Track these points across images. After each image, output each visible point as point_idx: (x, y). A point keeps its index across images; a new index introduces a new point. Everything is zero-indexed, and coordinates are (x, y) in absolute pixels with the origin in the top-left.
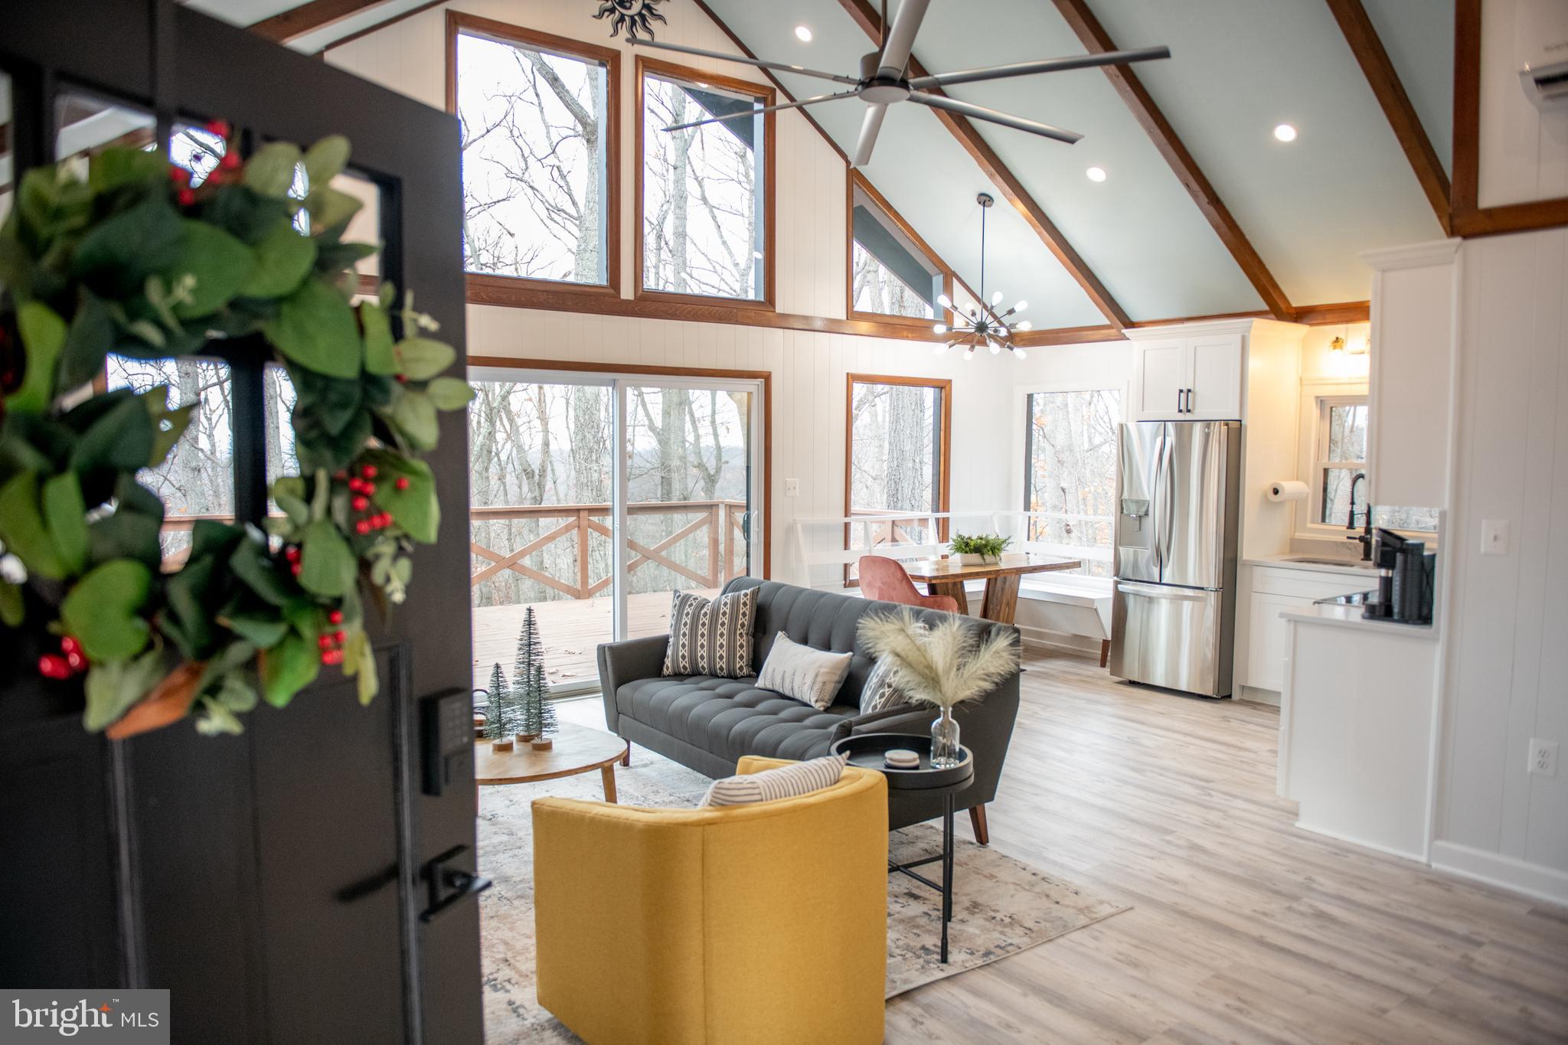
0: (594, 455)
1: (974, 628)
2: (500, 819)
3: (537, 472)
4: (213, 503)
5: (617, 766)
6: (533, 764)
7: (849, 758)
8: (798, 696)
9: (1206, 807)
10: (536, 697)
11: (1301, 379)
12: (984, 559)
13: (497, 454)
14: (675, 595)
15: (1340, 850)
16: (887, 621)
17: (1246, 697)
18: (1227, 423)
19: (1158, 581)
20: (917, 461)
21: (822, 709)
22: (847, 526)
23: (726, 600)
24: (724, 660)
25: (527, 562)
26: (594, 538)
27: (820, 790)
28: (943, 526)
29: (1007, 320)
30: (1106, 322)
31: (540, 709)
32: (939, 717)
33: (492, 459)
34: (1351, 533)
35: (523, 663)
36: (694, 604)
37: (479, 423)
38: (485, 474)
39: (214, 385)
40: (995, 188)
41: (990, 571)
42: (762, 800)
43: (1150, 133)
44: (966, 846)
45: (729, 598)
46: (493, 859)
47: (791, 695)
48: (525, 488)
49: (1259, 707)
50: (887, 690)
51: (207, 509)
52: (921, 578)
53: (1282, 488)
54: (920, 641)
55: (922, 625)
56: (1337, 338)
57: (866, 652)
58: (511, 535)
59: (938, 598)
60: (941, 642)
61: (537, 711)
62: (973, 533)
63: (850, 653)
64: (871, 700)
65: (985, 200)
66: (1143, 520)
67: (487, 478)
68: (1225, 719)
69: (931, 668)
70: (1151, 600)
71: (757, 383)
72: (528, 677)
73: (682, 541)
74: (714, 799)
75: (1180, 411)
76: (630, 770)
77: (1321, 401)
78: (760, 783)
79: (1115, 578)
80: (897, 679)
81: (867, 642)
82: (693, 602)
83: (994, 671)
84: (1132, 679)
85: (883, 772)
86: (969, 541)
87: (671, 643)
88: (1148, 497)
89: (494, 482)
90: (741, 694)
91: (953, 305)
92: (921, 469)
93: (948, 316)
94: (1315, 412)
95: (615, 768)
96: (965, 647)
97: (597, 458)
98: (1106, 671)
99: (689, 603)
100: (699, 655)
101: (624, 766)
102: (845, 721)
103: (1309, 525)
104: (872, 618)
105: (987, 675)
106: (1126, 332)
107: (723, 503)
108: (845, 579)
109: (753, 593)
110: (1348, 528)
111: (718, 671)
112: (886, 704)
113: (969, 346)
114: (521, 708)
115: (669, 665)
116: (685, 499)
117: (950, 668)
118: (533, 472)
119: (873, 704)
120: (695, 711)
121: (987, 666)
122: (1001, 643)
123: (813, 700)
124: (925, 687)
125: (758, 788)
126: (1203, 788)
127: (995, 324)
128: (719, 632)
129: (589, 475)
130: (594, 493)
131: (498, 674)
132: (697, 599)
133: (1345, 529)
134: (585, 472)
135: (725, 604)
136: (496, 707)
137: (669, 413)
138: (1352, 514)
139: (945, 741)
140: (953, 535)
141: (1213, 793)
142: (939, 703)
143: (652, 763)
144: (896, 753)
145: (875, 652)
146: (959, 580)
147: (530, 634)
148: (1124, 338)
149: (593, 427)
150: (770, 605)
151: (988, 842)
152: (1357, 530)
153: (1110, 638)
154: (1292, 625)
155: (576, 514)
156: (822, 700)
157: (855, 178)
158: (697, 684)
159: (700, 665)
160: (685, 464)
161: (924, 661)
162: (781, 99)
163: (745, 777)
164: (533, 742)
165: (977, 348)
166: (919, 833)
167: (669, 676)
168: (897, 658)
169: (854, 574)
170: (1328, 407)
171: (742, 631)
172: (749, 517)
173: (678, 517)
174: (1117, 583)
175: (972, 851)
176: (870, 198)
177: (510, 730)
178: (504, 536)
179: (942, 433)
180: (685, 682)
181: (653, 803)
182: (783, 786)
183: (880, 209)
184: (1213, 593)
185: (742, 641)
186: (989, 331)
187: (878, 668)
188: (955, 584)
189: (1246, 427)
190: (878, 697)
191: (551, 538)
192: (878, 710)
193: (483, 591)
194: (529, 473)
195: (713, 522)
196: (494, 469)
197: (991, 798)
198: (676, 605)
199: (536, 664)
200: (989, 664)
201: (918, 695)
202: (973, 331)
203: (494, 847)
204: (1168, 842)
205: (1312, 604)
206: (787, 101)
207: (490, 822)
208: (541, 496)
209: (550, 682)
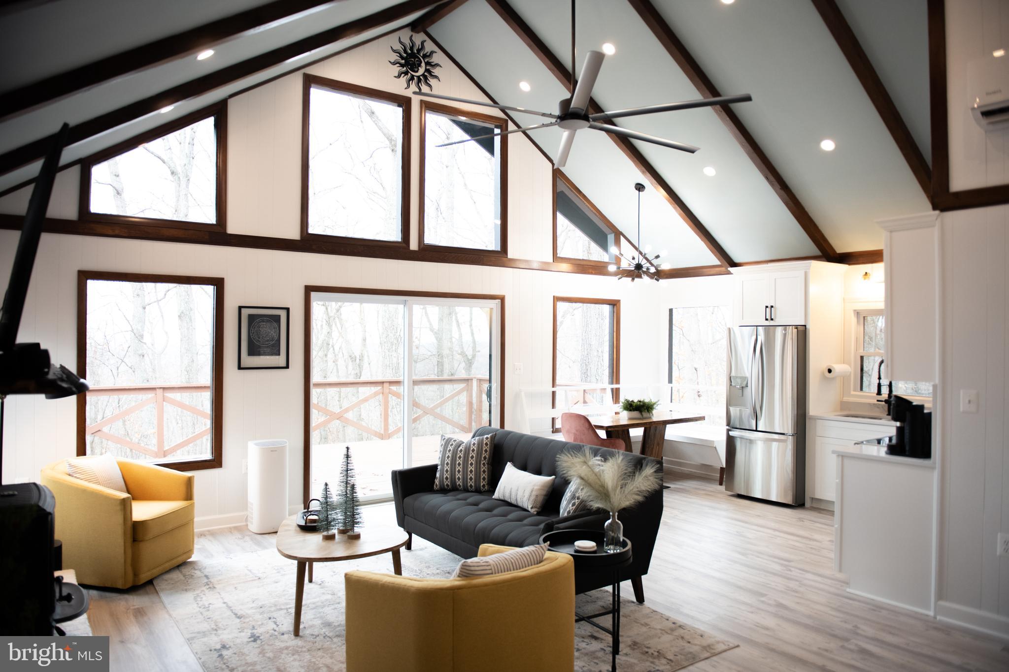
0: (394, 346)
1: (632, 461)
2: (326, 584)
3: (358, 357)
4: (152, 377)
5: (403, 550)
6: (348, 548)
7: (550, 545)
8: (520, 504)
9: (789, 579)
10: (351, 504)
11: (844, 300)
12: (642, 415)
13: (333, 346)
14: (442, 438)
15: (877, 607)
16: (576, 457)
17: (815, 505)
18: (796, 327)
19: (755, 429)
20: (600, 351)
21: (535, 513)
22: (554, 393)
23: (474, 441)
24: (473, 480)
25: (350, 415)
26: (393, 400)
27: (530, 567)
28: (616, 394)
29: (655, 262)
30: (718, 262)
31: (353, 512)
32: (610, 519)
33: (329, 349)
34: (879, 398)
35: (343, 482)
36: (454, 444)
37: (322, 326)
38: (325, 359)
39: (155, 302)
40: (646, 180)
41: (646, 423)
42: (492, 574)
43: (743, 146)
44: (629, 604)
45: (476, 440)
46: (321, 610)
47: (515, 503)
48: (350, 367)
49: (822, 512)
50: (577, 501)
51: (148, 381)
52: (601, 427)
53: (834, 368)
54: (597, 470)
55: (600, 458)
56: (866, 273)
57: (562, 476)
58: (340, 398)
59: (612, 440)
60: (610, 470)
61: (351, 514)
62: (635, 398)
63: (553, 477)
64: (566, 507)
65: (640, 187)
66: (745, 390)
67: (326, 361)
68: (801, 520)
69: (604, 487)
70: (751, 441)
71: (497, 302)
72: (346, 492)
73: (450, 402)
74: (462, 573)
75: (767, 320)
76: (412, 552)
77: (858, 313)
78: (491, 562)
79: (728, 427)
80: (583, 494)
81: (562, 470)
82: (453, 443)
83: (644, 489)
84: (740, 493)
85: (571, 555)
86: (632, 403)
87: (439, 469)
88: (748, 375)
89: (330, 364)
90: (483, 503)
91: (620, 253)
92: (602, 356)
93: (618, 260)
94: (854, 319)
95: (401, 552)
96: (626, 473)
97: (396, 349)
98: (723, 488)
99: (451, 443)
100: (457, 477)
101: (408, 549)
102: (550, 521)
103: (853, 393)
104: (567, 455)
105: (640, 492)
106: (731, 269)
107: (475, 378)
108: (553, 427)
109: (492, 437)
110: (877, 395)
111: (469, 488)
112: (577, 510)
113: (631, 279)
114: (341, 511)
115: (438, 484)
116: (452, 375)
117: (616, 487)
118: (356, 357)
119: (568, 510)
120: (454, 514)
121: (640, 486)
122: (649, 471)
123: (530, 507)
124: (601, 499)
125: (490, 565)
126: (786, 566)
127: (648, 265)
128: (470, 462)
129: (391, 360)
130: (394, 371)
131: (326, 489)
132: (456, 441)
133: (875, 395)
134: (388, 357)
135: (474, 444)
136: (325, 511)
137: (442, 320)
138: (879, 386)
139: (613, 534)
140: (622, 399)
141: (793, 569)
142: (609, 509)
143: (426, 548)
144: (582, 543)
145: (568, 476)
146: (626, 428)
147: (348, 463)
148: (729, 273)
149: (393, 329)
150: (503, 445)
151: (644, 601)
152: (883, 395)
153: (724, 466)
154: (840, 458)
155: (381, 385)
156: (535, 507)
157: (558, 175)
158: (455, 496)
159: (458, 484)
160: (452, 352)
161: (599, 482)
162: (511, 126)
163: (482, 558)
164: (348, 534)
165: (636, 279)
166: (599, 595)
167: (437, 490)
168: (582, 480)
169: (558, 425)
170: (862, 317)
171: (484, 461)
172: (490, 387)
173: (447, 387)
174: (728, 430)
175: (633, 607)
176: (568, 187)
177: (333, 526)
178: (337, 398)
179: (615, 334)
180: (448, 494)
181: (426, 574)
182: (506, 564)
183: (574, 193)
184: (791, 437)
185: (484, 468)
186: (643, 269)
187: (571, 487)
188: (623, 431)
189: (809, 330)
190: (571, 505)
191: (366, 400)
192: (571, 514)
193: (322, 434)
194: (353, 358)
195: (469, 390)
196: (330, 355)
197: (645, 572)
198: (442, 445)
199: (351, 483)
200: (641, 484)
201: (596, 505)
202: (633, 269)
203: (322, 603)
204: (763, 602)
205: (853, 444)
206: (515, 128)
207: (319, 586)
208: (361, 373)
209: (360, 494)
